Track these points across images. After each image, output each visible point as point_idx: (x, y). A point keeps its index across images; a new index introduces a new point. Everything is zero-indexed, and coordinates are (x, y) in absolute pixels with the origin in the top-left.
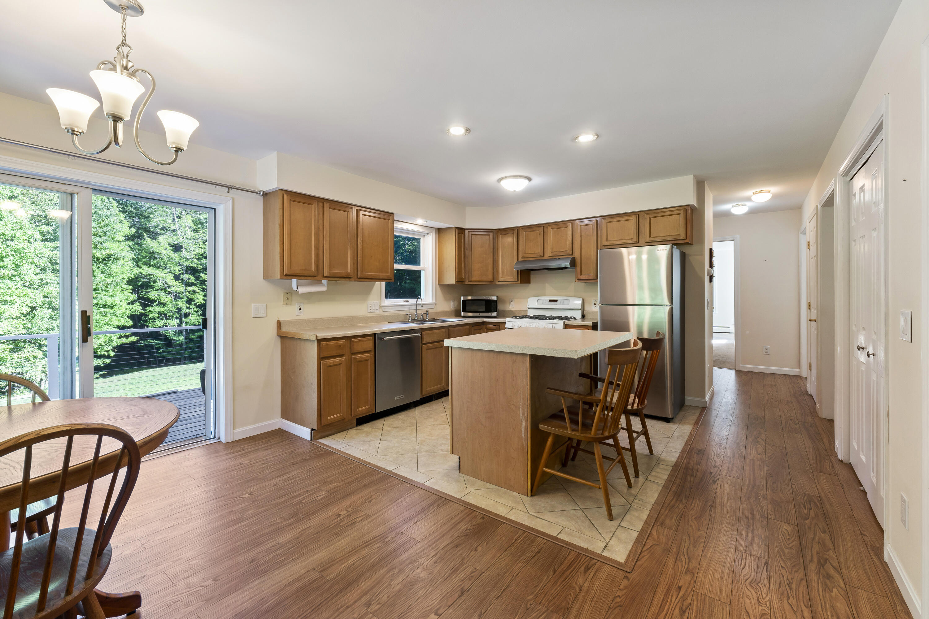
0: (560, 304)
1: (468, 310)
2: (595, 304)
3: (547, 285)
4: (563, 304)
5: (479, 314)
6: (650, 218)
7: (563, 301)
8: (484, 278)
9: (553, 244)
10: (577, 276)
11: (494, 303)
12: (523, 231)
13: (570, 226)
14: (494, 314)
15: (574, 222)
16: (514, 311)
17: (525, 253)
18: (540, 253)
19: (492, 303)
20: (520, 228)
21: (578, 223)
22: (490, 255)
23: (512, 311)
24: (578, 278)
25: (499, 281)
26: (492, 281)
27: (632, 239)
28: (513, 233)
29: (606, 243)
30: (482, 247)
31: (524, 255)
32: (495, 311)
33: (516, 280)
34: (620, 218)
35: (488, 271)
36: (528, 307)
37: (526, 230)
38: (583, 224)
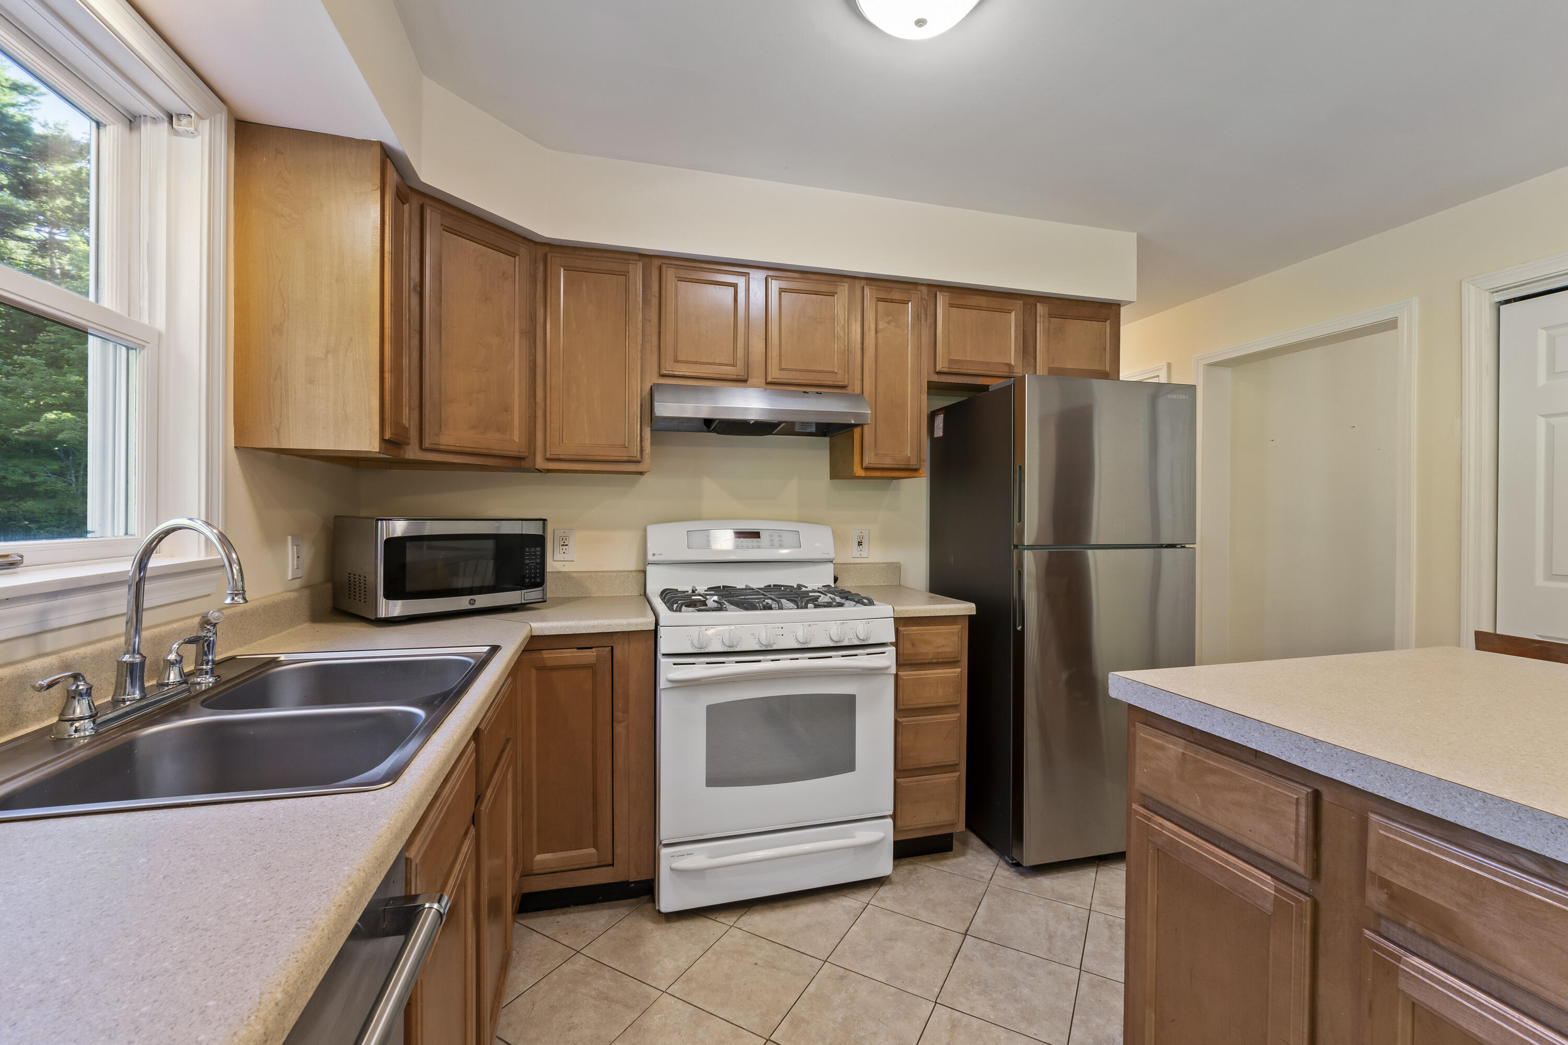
0: (772, 547)
1: (416, 588)
5: (472, 602)
6: (1051, 316)
7: (780, 536)
8: (493, 441)
9: (783, 344)
10: (857, 458)
11: (533, 549)
12: (670, 274)
13: (844, 290)
14: (533, 594)
15: (857, 282)
16: (575, 575)
17: (676, 361)
18: (734, 365)
19: (527, 549)
20: (657, 262)
21: (867, 290)
22: (518, 346)
23: (566, 577)
24: (865, 464)
25: (548, 456)
26: (522, 455)
27: (1009, 365)
28: (625, 274)
29: (946, 365)
30: (486, 299)
31: (668, 368)
32: (538, 580)
33: (639, 458)
34: (982, 301)
35: (507, 409)
36: (650, 558)
37: (683, 273)
38: (882, 295)
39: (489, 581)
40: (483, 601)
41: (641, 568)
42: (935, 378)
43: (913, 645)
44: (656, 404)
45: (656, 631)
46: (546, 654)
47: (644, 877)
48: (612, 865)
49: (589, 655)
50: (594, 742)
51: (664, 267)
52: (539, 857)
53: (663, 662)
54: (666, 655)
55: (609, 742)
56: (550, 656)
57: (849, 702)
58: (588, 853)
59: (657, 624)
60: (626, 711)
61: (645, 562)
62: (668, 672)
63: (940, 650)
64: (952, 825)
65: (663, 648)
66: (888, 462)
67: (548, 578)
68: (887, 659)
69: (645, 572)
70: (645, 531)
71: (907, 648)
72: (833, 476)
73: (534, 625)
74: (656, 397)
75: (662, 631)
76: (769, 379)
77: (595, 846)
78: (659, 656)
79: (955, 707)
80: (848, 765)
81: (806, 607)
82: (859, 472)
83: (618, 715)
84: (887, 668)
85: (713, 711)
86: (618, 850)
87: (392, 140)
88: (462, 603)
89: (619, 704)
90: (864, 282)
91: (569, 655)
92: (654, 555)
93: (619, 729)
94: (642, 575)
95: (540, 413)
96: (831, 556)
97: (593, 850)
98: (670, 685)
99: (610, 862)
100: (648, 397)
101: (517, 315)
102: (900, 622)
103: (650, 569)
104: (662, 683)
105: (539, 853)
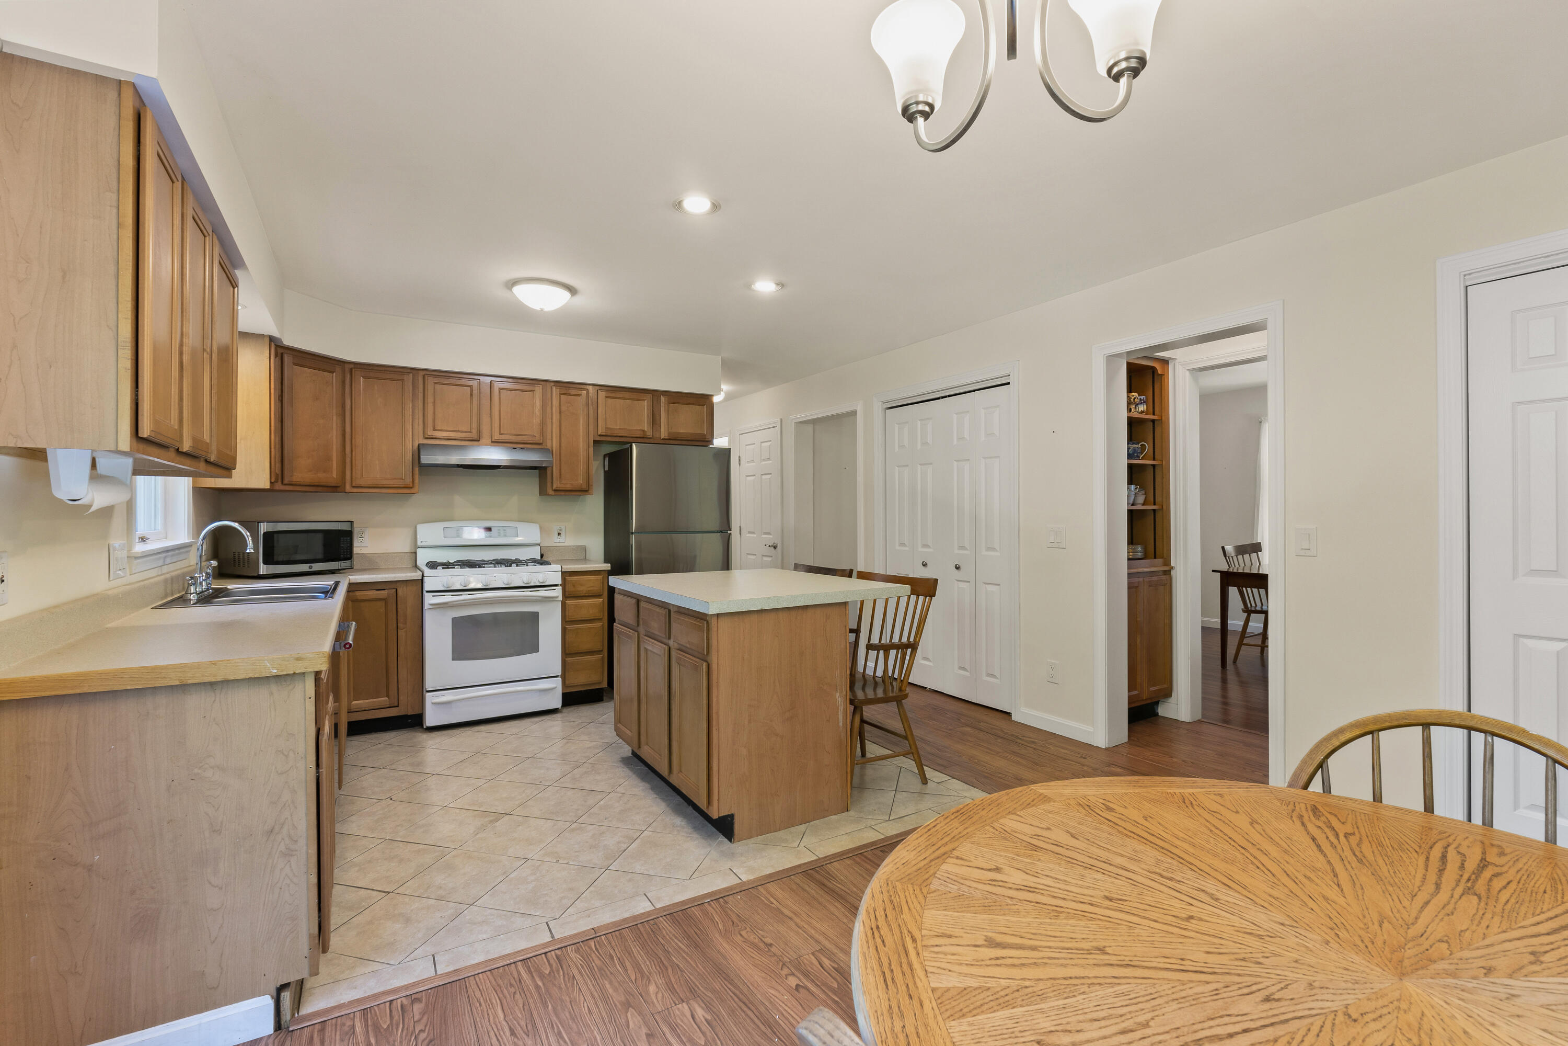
0: (499, 536)
1: (280, 559)
2: (559, 534)
3: (458, 499)
4: (505, 536)
5: (310, 567)
6: (669, 403)
7: (504, 530)
8: (322, 477)
9: (502, 420)
10: (549, 484)
11: (345, 539)
12: (430, 380)
13: (538, 389)
14: (345, 564)
15: (548, 384)
16: (368, 555)
17: (434, 429)
18: (470, 432)
19: (342, 538)
20: (422, 373)
21: (554, 388)
22: (335, 421)
23: (363, 556)
24: (554, 487)
25: (354, 485)
26: (338, 485)
27: (643, 431)
28: (402, 380)
29: (604, 431)
30: (317, 399)
31: (430, 433)
32: (349, 556)
33: (411, 485)
34: (626, 395)
35: (329, 459)
36: (419, 544)
37: (438, 380)
38: (563, 391)
39: (320, 556)
40: (317, 567)
41: (413, 551)
42: (598, 438)
43: (574, 586)
44: (421, 456)
45: (422, 580)
46: (358, 593)
47: (417, 712)
48: (398, 706)
49: (383, 594)
50: (386, 639)
51: (426, 377)
52: (354, 702)
53: (426, 595)
54: (428, 592)
55: (395, 640)
56: (360, 594)
57: (535, 616)
58: (383, 700)
59: (423, 576)
60: (405, 623)
61: (416, 547)
62: (429, 599)
63: (589, 589)
64: (600, 683)
65: (427, 588)
66: (568, 487)
67: (354, 556)
68: (558, 592)
69: (416, 553)
70: (416, 528)
71: (569, 588)
72: (540, 494)
73: (351, 577)
74: (421, 453)
75: (426, 579)
76: (493, 440)
77: (387, 696)
78: (424, 592)
79: (600, 620)
80: (534, 648)
81: (510, 566)
82: (551, 492)
83: (400, 625)
84: (557, 597)
85: (455, 621)
86: (401, 698)
87: (275, 333)
88: (304, 568)
89: (401, 619)
90: (552, 384)
91: (372, 594)
92: (422, 542)
93: (401, 633)
94: (414, 555)
95: (348, 460)
96: (538, 541)
97: (387, 698)
98: (431, 607)
99: (396, 705)
100: (417, 450)
101: (334, 406)
102: (564, 574)
103: (419, 551)
104: (426, 606)
105: (354, 700)
